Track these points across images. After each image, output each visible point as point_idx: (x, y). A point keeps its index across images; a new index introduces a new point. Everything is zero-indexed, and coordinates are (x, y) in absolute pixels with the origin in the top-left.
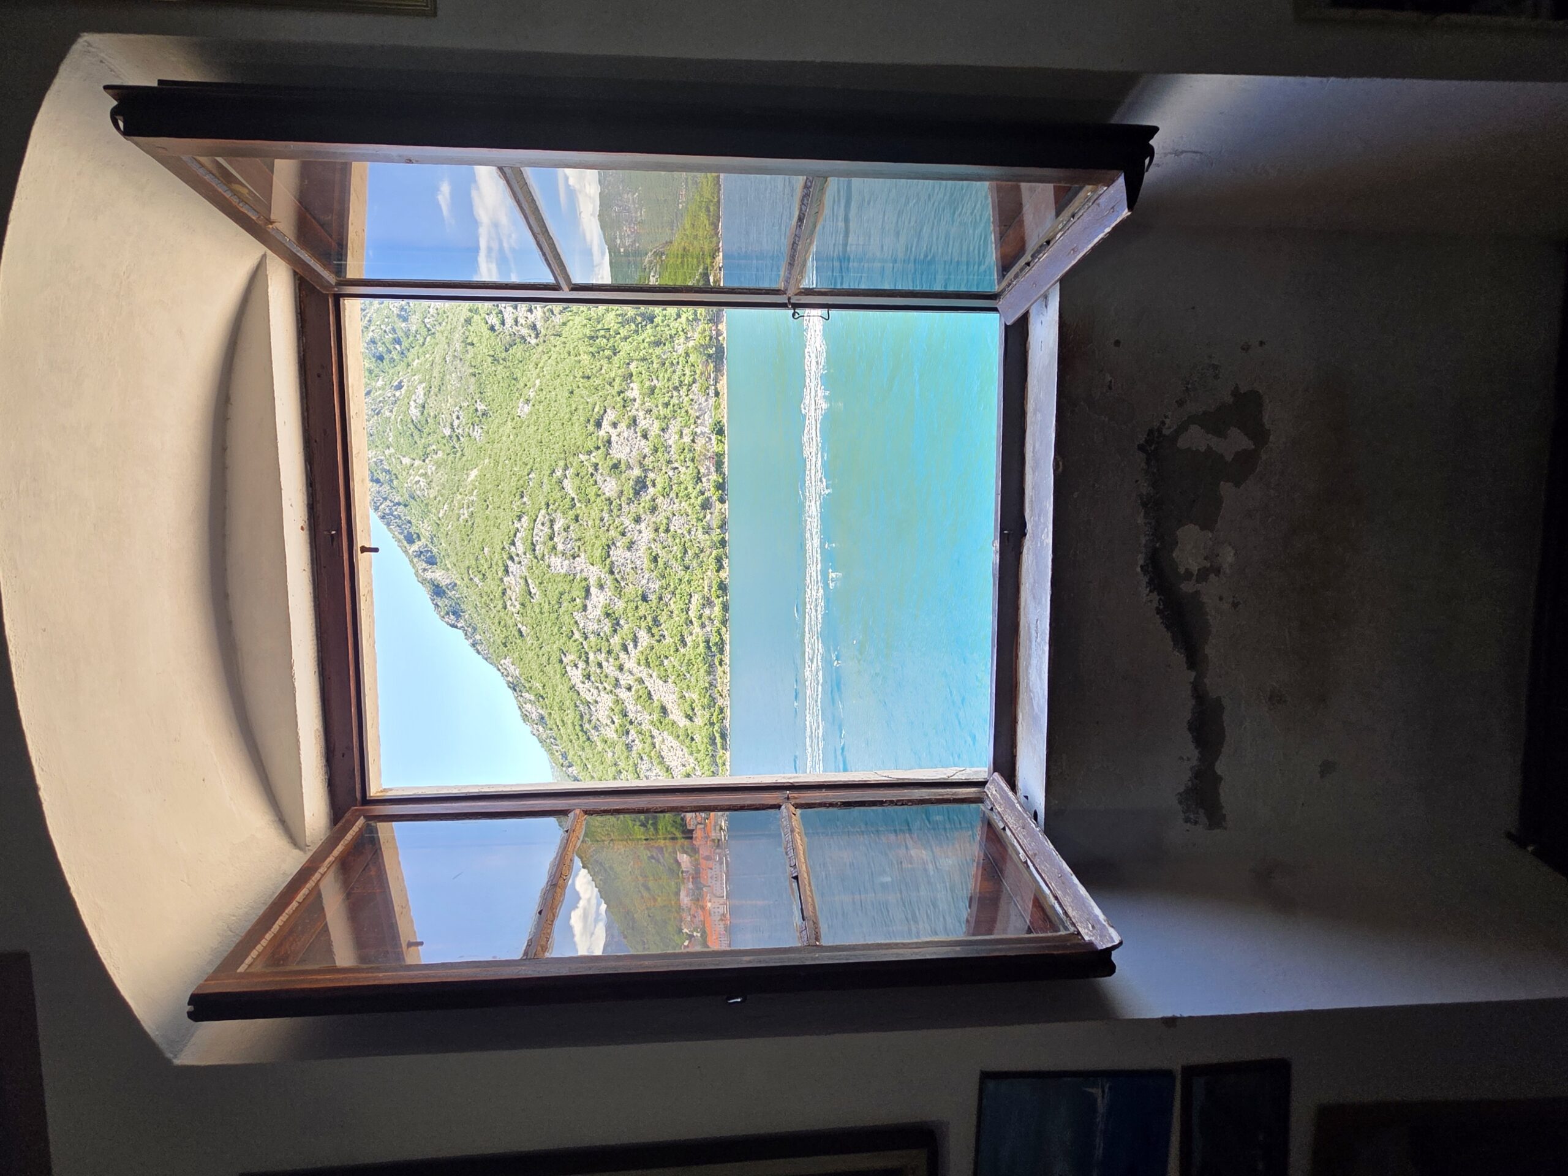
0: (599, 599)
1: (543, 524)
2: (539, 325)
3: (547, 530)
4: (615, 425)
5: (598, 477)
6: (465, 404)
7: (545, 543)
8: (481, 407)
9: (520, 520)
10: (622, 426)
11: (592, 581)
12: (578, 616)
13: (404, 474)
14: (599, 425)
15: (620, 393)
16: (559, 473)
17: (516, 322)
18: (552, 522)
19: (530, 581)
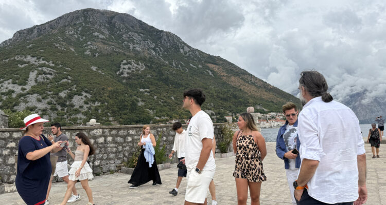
0: (18, 89)
1: (50, 71)
2: (122, 76)
3: (48, 72)
4: (86, 97)
5: (67, 91)
6: (98, 50)
7: (42, 70)
8: (97, 55)
9: (53, 63)
10: (85, 99)
11: (25, 87)
12: (10, 81)
13: (75, 28)
14: (86, 92)
15: (97, 99)
16: (69, 77)
17: (124, 68)
18: (51, 74)
19: (27, 65)
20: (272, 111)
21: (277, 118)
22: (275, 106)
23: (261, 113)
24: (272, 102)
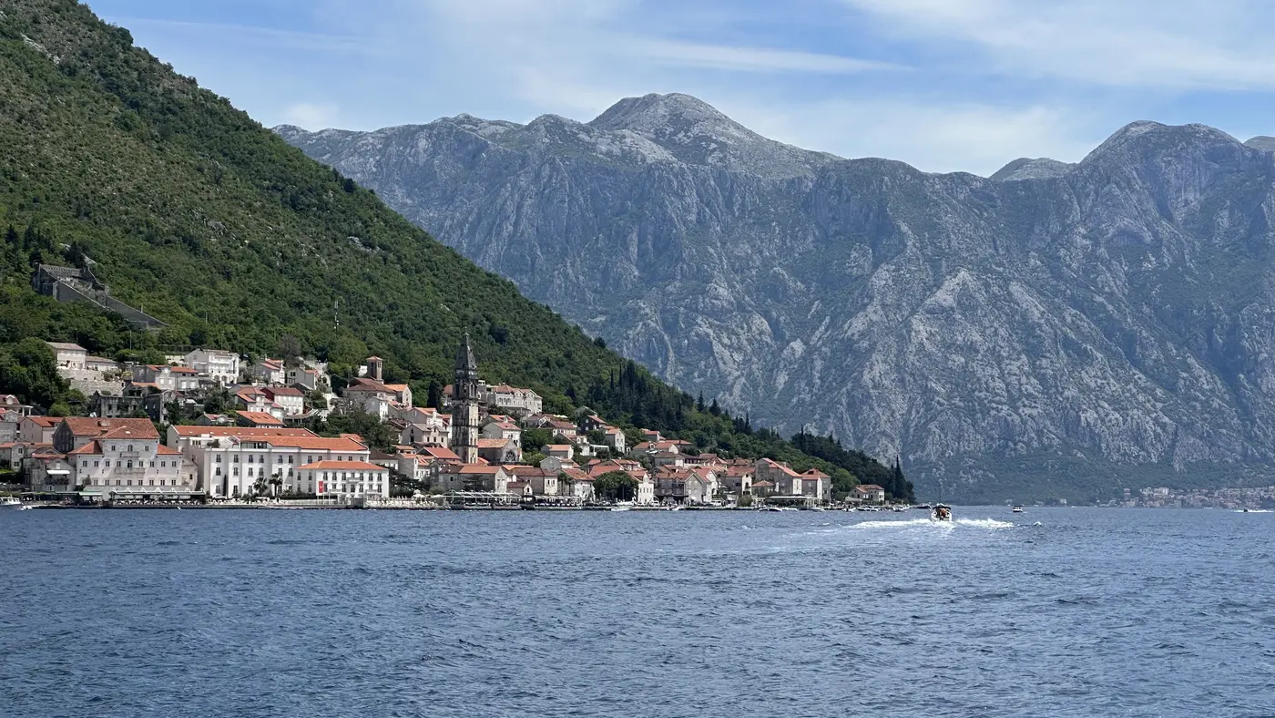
20: (198, 341)
21: (257, 409)
22: (223, 285)
23: (92, 346)
24: (193, 245)
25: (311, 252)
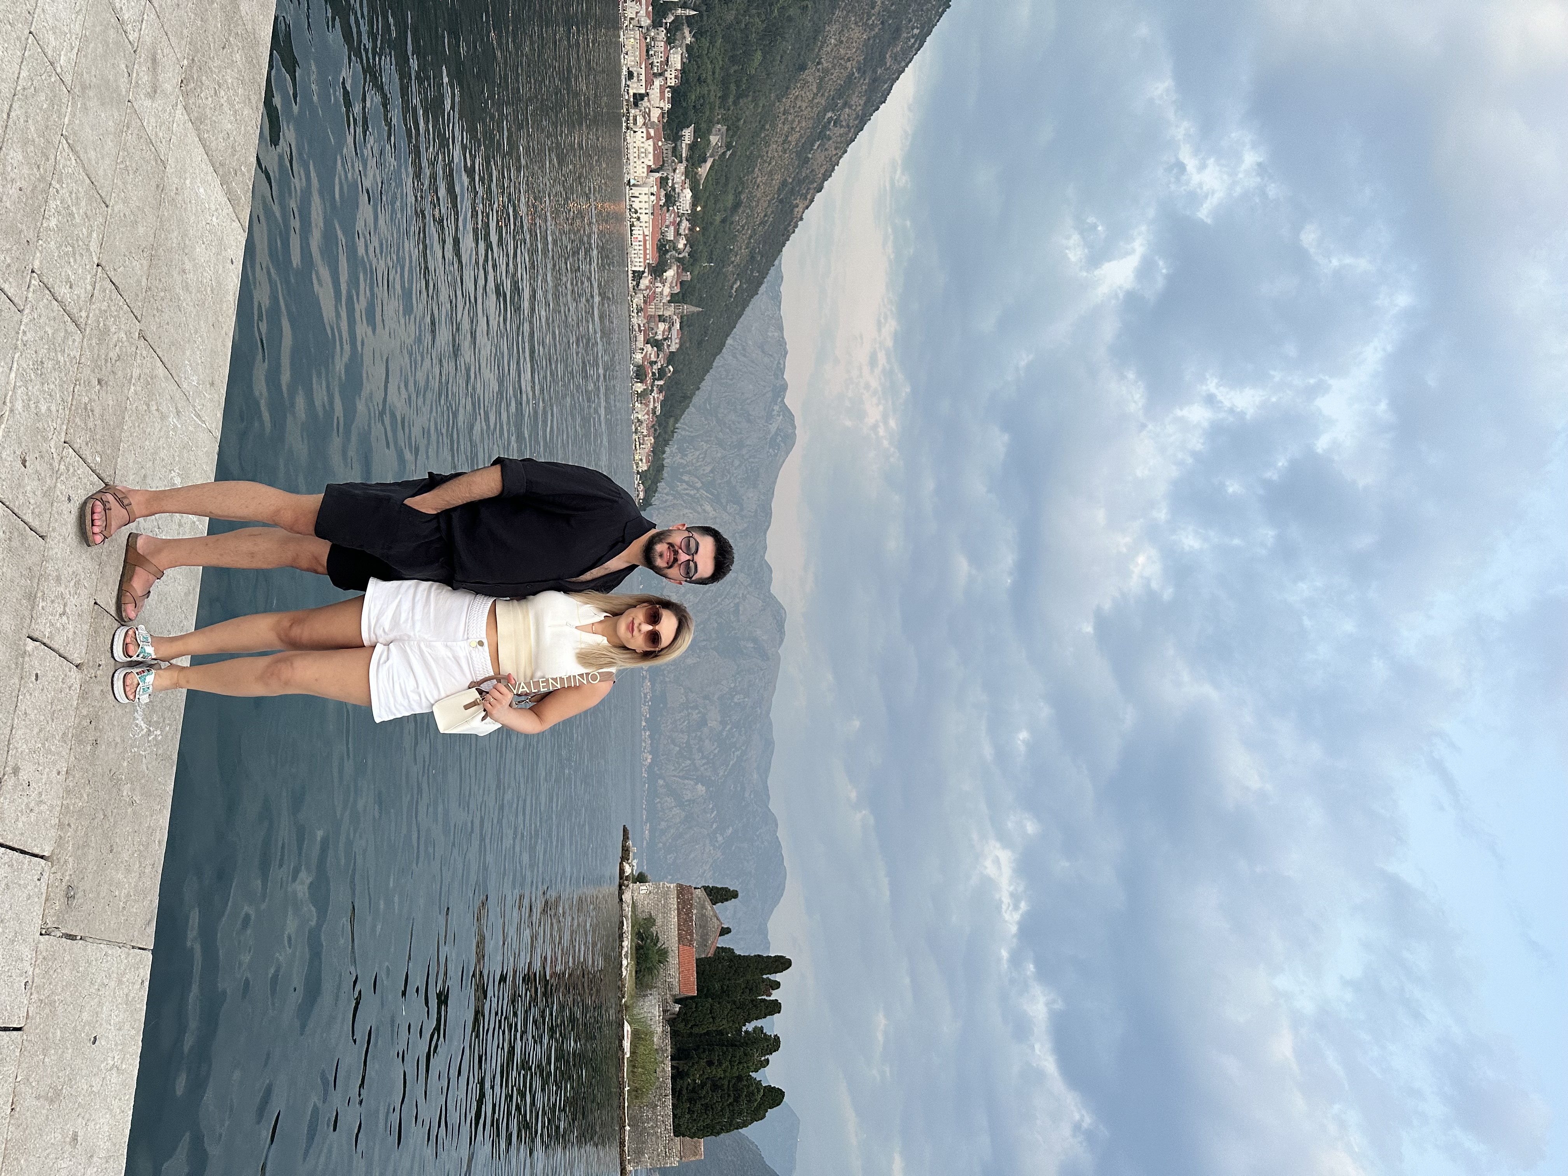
20: (696, 197)
21: (669, 218)
25: (733, 262)
